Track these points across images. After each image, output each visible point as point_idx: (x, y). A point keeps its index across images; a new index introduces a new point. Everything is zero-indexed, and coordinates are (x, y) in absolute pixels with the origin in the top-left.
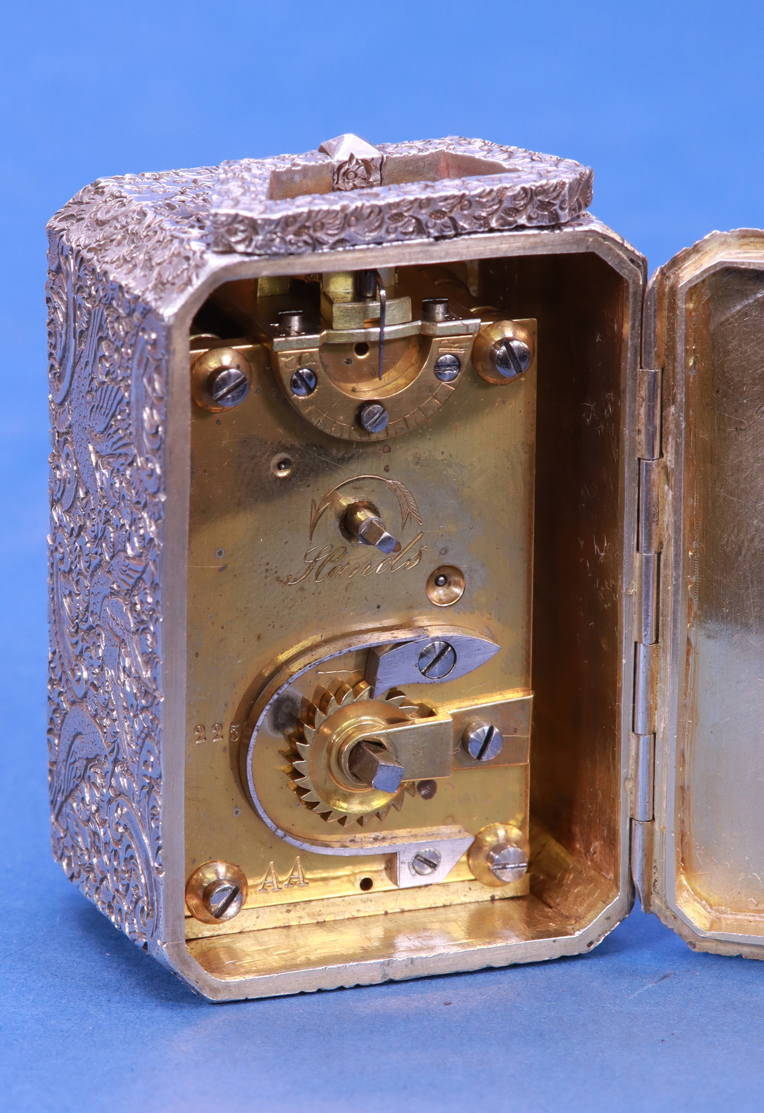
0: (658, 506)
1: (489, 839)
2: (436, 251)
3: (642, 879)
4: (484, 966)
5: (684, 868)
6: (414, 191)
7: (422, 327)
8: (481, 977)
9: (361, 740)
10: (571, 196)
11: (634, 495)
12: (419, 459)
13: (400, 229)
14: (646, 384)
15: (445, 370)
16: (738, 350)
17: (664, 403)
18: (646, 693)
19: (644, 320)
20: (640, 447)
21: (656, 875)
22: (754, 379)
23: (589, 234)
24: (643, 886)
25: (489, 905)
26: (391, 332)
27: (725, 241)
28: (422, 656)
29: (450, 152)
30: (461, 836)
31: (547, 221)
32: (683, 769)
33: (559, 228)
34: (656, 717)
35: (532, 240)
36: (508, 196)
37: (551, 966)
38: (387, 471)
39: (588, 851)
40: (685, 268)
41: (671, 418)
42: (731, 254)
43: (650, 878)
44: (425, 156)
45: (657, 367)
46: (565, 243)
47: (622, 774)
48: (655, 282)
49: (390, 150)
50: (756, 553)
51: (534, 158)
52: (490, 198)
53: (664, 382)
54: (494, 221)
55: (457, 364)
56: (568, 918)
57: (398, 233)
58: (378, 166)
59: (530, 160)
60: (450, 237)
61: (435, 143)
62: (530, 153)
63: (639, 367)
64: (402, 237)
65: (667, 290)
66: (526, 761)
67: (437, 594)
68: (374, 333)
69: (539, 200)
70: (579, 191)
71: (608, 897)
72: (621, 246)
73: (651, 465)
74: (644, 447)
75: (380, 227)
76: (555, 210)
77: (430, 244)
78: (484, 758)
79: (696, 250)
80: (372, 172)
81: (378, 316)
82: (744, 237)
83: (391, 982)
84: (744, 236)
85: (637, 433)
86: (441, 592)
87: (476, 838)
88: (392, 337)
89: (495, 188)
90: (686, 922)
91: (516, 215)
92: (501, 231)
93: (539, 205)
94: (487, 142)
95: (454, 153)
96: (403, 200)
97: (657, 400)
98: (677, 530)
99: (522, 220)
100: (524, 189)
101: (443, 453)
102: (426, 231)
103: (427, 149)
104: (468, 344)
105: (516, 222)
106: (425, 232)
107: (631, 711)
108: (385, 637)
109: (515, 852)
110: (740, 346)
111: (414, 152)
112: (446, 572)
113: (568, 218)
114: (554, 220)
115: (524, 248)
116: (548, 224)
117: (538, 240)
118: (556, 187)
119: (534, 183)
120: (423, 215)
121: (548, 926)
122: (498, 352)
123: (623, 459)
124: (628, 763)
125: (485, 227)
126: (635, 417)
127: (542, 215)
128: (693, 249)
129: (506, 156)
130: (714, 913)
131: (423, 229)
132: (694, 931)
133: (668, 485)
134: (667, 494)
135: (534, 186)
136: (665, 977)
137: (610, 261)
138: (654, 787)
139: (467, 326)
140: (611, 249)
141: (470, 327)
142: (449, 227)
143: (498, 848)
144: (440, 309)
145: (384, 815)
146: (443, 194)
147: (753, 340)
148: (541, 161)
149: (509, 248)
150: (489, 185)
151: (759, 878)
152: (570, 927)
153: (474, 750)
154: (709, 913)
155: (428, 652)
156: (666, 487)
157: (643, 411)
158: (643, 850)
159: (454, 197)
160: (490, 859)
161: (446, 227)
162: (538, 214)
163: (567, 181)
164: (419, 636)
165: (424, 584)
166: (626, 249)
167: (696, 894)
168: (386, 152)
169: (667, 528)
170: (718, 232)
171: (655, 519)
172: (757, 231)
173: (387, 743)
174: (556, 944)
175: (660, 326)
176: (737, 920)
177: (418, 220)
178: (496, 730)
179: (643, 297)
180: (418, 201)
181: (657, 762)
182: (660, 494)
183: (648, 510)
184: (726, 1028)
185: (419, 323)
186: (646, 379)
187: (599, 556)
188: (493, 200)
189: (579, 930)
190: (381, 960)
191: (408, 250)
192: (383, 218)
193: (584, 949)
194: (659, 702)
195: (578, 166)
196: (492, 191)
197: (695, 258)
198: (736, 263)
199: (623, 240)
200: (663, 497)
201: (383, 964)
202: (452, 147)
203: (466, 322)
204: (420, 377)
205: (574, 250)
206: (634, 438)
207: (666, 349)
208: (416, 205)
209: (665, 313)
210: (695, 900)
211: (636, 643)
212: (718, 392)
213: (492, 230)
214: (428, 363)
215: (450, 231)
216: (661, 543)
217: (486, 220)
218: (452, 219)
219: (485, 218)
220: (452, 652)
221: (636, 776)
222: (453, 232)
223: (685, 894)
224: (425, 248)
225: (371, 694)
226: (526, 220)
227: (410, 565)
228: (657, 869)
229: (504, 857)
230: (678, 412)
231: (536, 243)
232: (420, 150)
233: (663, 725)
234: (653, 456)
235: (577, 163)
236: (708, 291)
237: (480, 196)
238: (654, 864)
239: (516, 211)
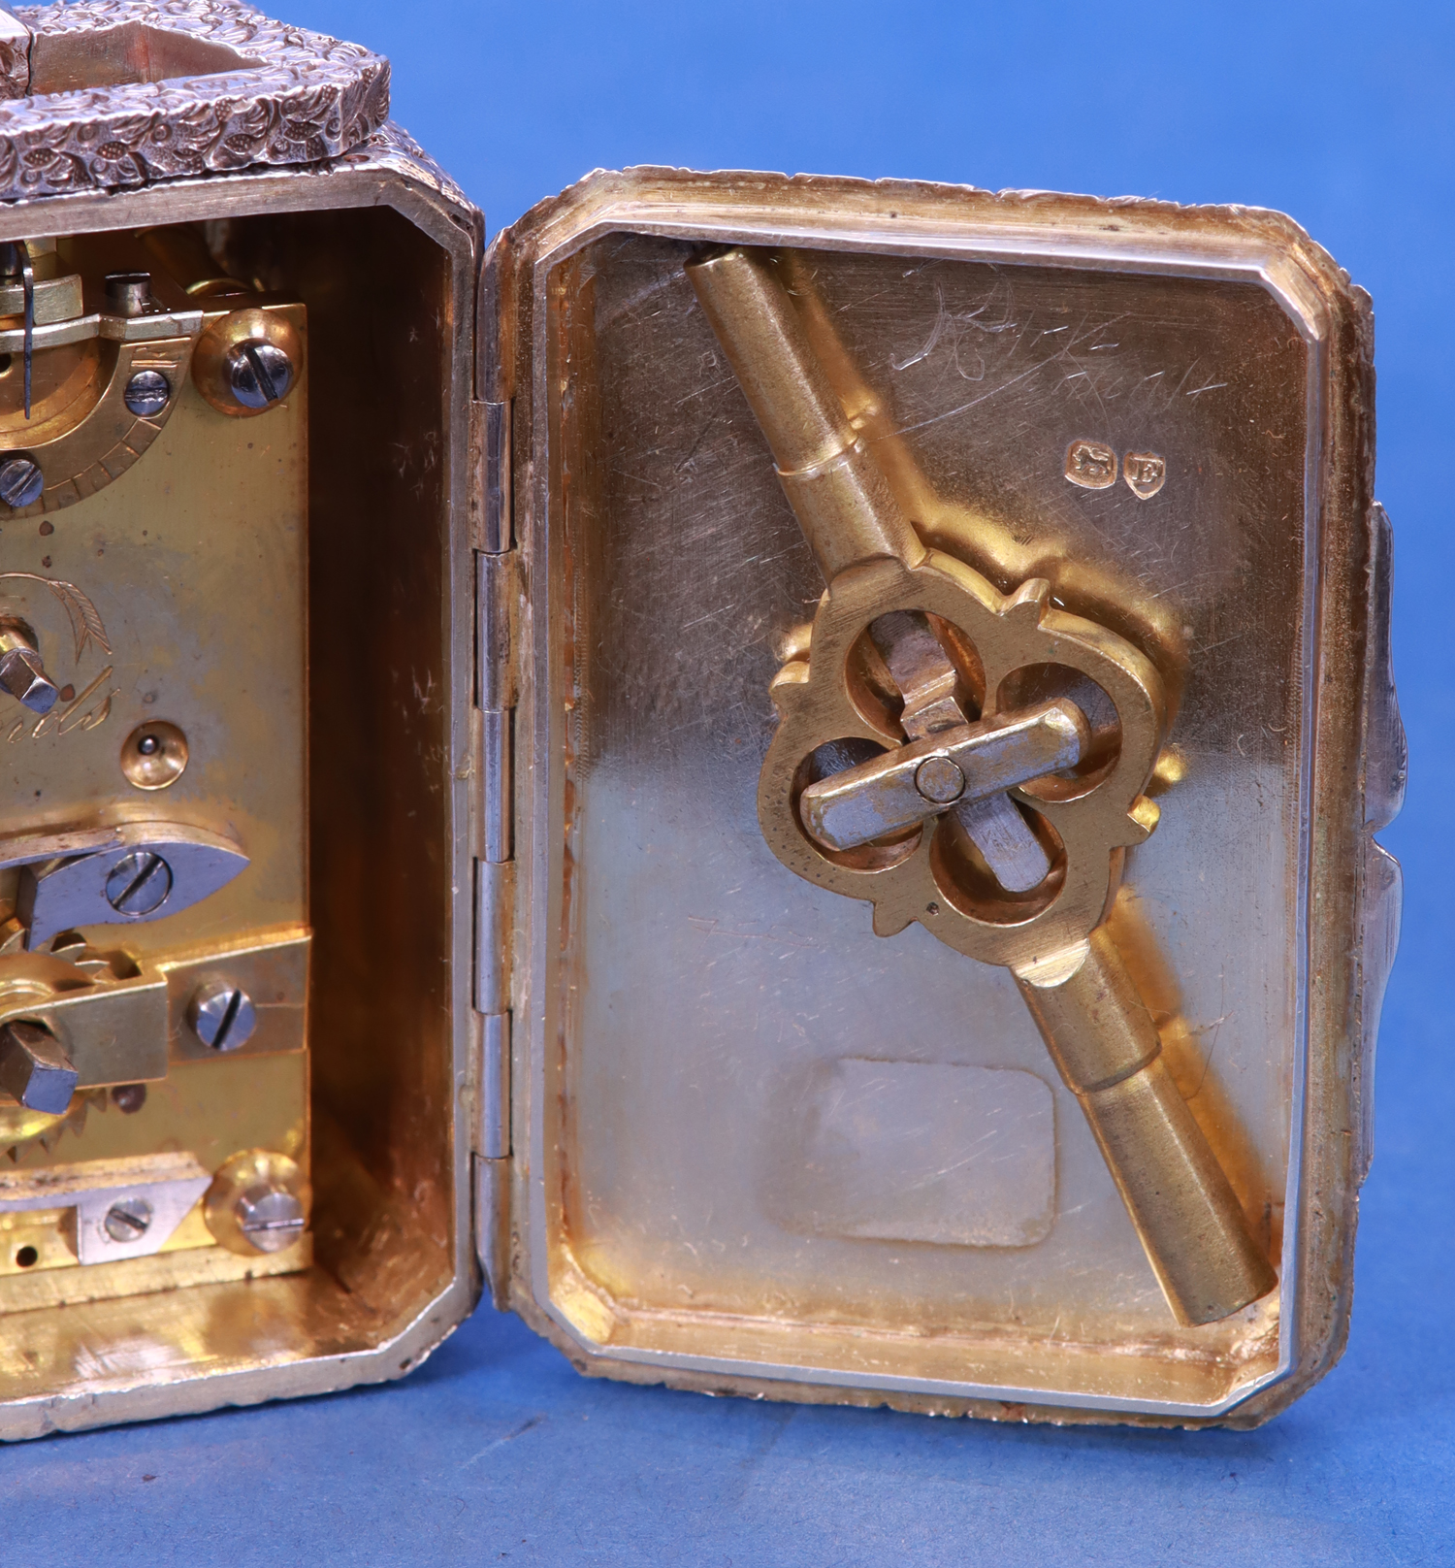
0: (508, 630)
1: (243, 1175)
2: (109, 211)
3: (493, 1256)
4: (221, 1404)
5: (568, 1233)
6: (73, 108)
7: (101, 325)
8: (213, 1424)
9: (8, 1020)
10: (346, 112)
11: (468, 613)
12: (104, 544)
13: (44, 176)
14: (484, 426)
15: (144, 397)
16: (644, 366)
17: (515, 458)
18: (494, 944)
19: (479, 317)
20: (475, 532)
21: (518, 1248)
22: (672, 415)
23: (378, 175)
24: (494, 1265)
25: (242, 1285)
26: (46, 336)
27: (615, 186)
28: (113, 874)
29: (150, 25)
30: (189, 1174)
31: (305, 156)
32: (564, 1069)
33: (328, 168)
34: (512, 983)
35: (279, 188)
36: (236, 115)
37: (336, 1403)
38: (48, 566)
39: (411, 1195)
40: (548, 231)
41: (528, 482)
42: (624, 209)
43: (506, 1252)
44: (106, 32)
45: (501, 397)
46: (335, 190)
47: (456, 1079)
48: (495, 255)
49: (44, 22)
50: (680, 707)
51: (291, 38)
52: (203, 120)
53: (516, 421)
54: (211, 159)
55: (163, 385)
56: (373, 1313)
57: (43, 183)
58: (24, 52)
59: (283, 44)
60: (135, 187)
61: (125, 8)
62: (285, 30)
63: (472, 396)
64: (50, 189)
65: (517, 266)
66: (301, 1046)
67: (141, 769)
68: (16, 338)
69: (290, 121)
70: (363, 102)
71: (437, 1284)
72: (437, 194)
73: (495, 562)
74: (483, 531)
75: (10, 172)
76: (318, 136)
77: (100, 199)
78: (224, 1047)
79: (566, 200)
80: (15, 63)
81: (22, 309)
82: (647, 179)
83: (58, 1435)
84: (647, 177)
85: (469, 508)
86: (147, 766)
87: (216, 1178)
88: (49, 343)
89: (213, 103)
90: (567, 1329)
91: (250, 147)
92: (225, 174)
93: (290, 129)
94: (215, 5)
95: (155, 27)
96: (51, 127)
97: (502, 451)
98: (540, 671)
99: (262, 156)
100: (263, 102)
101: (145, 533)
102: (92, 178)
103: (111, 20)
104: (182, 352)
105: (250, 158)
106: (89, 179)
107: (470, 974)
108: (50, 846)
109: (283, 1202)
110: (647, 359)
111: (87, 25)
112: (155, 732)
113: (342, 150)
114: (317, 154)
115: (265, 203)
116: (307, 160)
117: (288, 187)
118: (320, 97)
119: (281, 93)
120: (87, 151)
121: (337, 1330)
122: (236, 365)
123: (448, 551)
124: (466, 1058)
125: (197, 169)
126: (468, 483)
127: (296, 145)
128: (560, 199)
129: (242, 34)
130: (619, 1309)
131: (86, 174)
132: (582, 1344)
133: (526, 595)
134: (525, 611)
135: (281, 97)
136: (530, 1424)
137: (417, 219)
138: (511, 1101)
139: (179, 323)
140: (418, 200)
141: (185, 324)
142: (133, 170)
143: (256, 1193)
144: (135, 292)
145: (52, 1144)
146: (121, 114)
147: (670, 350)
148: (302, 46)
149: (238, 202)
150: (203, 96)
151: (695, 1252)
152: (371, 1334)
153: (206, 1032)
154: (611, 1309)
155: (123, 868)
156: (522, 598)
157: (479, 471)
158: (494, 1207)
159: (141, 119)
160: (240, 1210)
161: (127, 170)
162: (289, 144)
163: (339, 86)
164: (106, 845)
165: (117, 753)
166: (445, 198)
167: (590, 1275)
168: (37, 27)
169: (525, 667)
170: (604, 171)
171: (504, 653)
172: (669, 169)
173: (54, 1025)
174: (345, 1365)
175: (507, 326)
176: (658, 1322)
177: (77, 160)
178: (245, 999)
179: (477, 279)
180: (77, 128)
181: (516, 1059)
182: (512, 611)
183: (492, 636)
184: (617, 1529)
185: (97, 318)
186: (483, 417)
187: (419, 703)
188: (209, 122)
189: (385, 1340)
190: (40, 1399)
191: (61, 210)
192: (15, 158)
193: (395, 1373)
194: (518, 960)
195: (363, 54)
196: (207, 106)
197: (563, 214)
198: (632, 225)
199: (440, 185)
200: (516, 615)
201: (43, 1405)
202: (154, 15)
203: (177, 316)
204: (99, 411)
205: (353, 203)
206: (466, 517)
207: (517, 367)
208: (73, 134)
209: (516, 305)
210: (586, 1288)
211: (475, 860)
212: (611, 435)
213: (208, 174)
214: (114, 386)
215: (135, 177)
216: (515, 693)
217: (197, 160)
218: (137, 156)
219: (195, 152)
220: (164, 870)
221: (480, 1082)
222: (139, 179)
223: (568, 1279)
224: (91, 207)
225: (26, 941)
226: (267, 156)
227: (93, 722)
228: (518, 1238)
229: (264, 1210)
230: (538, 474)
231: (286, 193)
232: (99, 22)
233: (524, 997)
234: (498, 548)
235: (364, 49)
236: (591, 267)
237: (186, 116)
238: (513, 1230)
239: (251, 140)
